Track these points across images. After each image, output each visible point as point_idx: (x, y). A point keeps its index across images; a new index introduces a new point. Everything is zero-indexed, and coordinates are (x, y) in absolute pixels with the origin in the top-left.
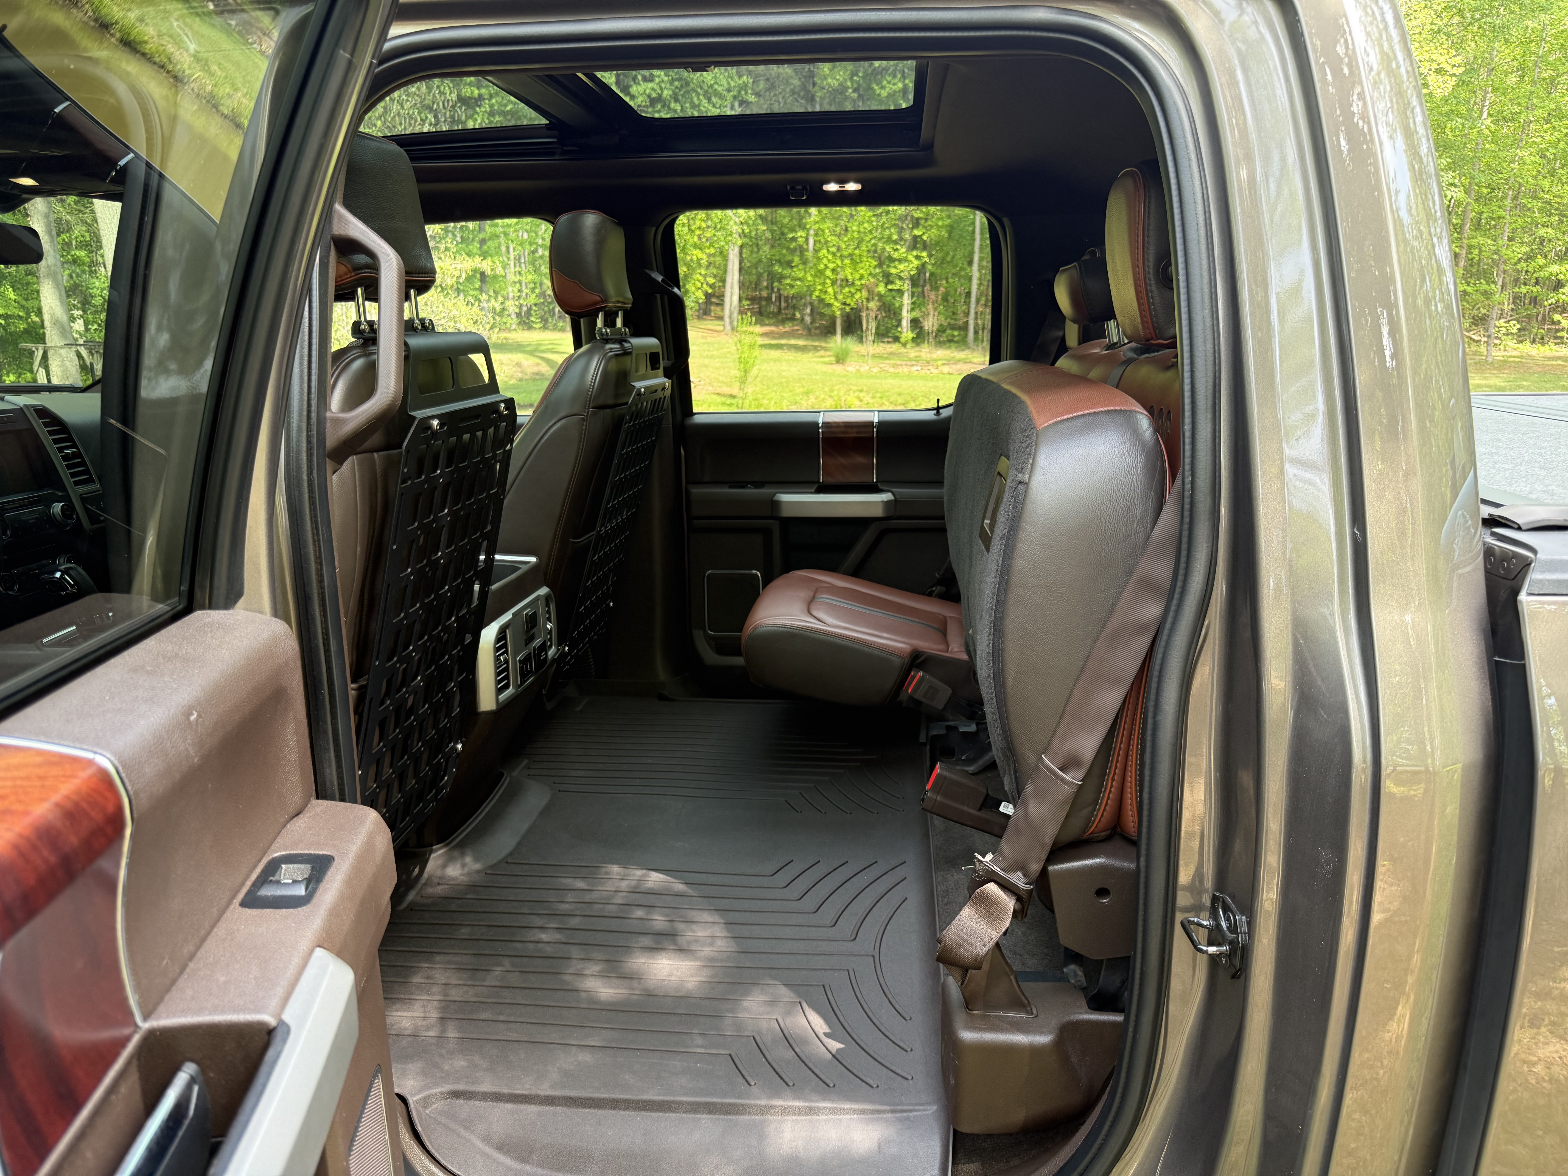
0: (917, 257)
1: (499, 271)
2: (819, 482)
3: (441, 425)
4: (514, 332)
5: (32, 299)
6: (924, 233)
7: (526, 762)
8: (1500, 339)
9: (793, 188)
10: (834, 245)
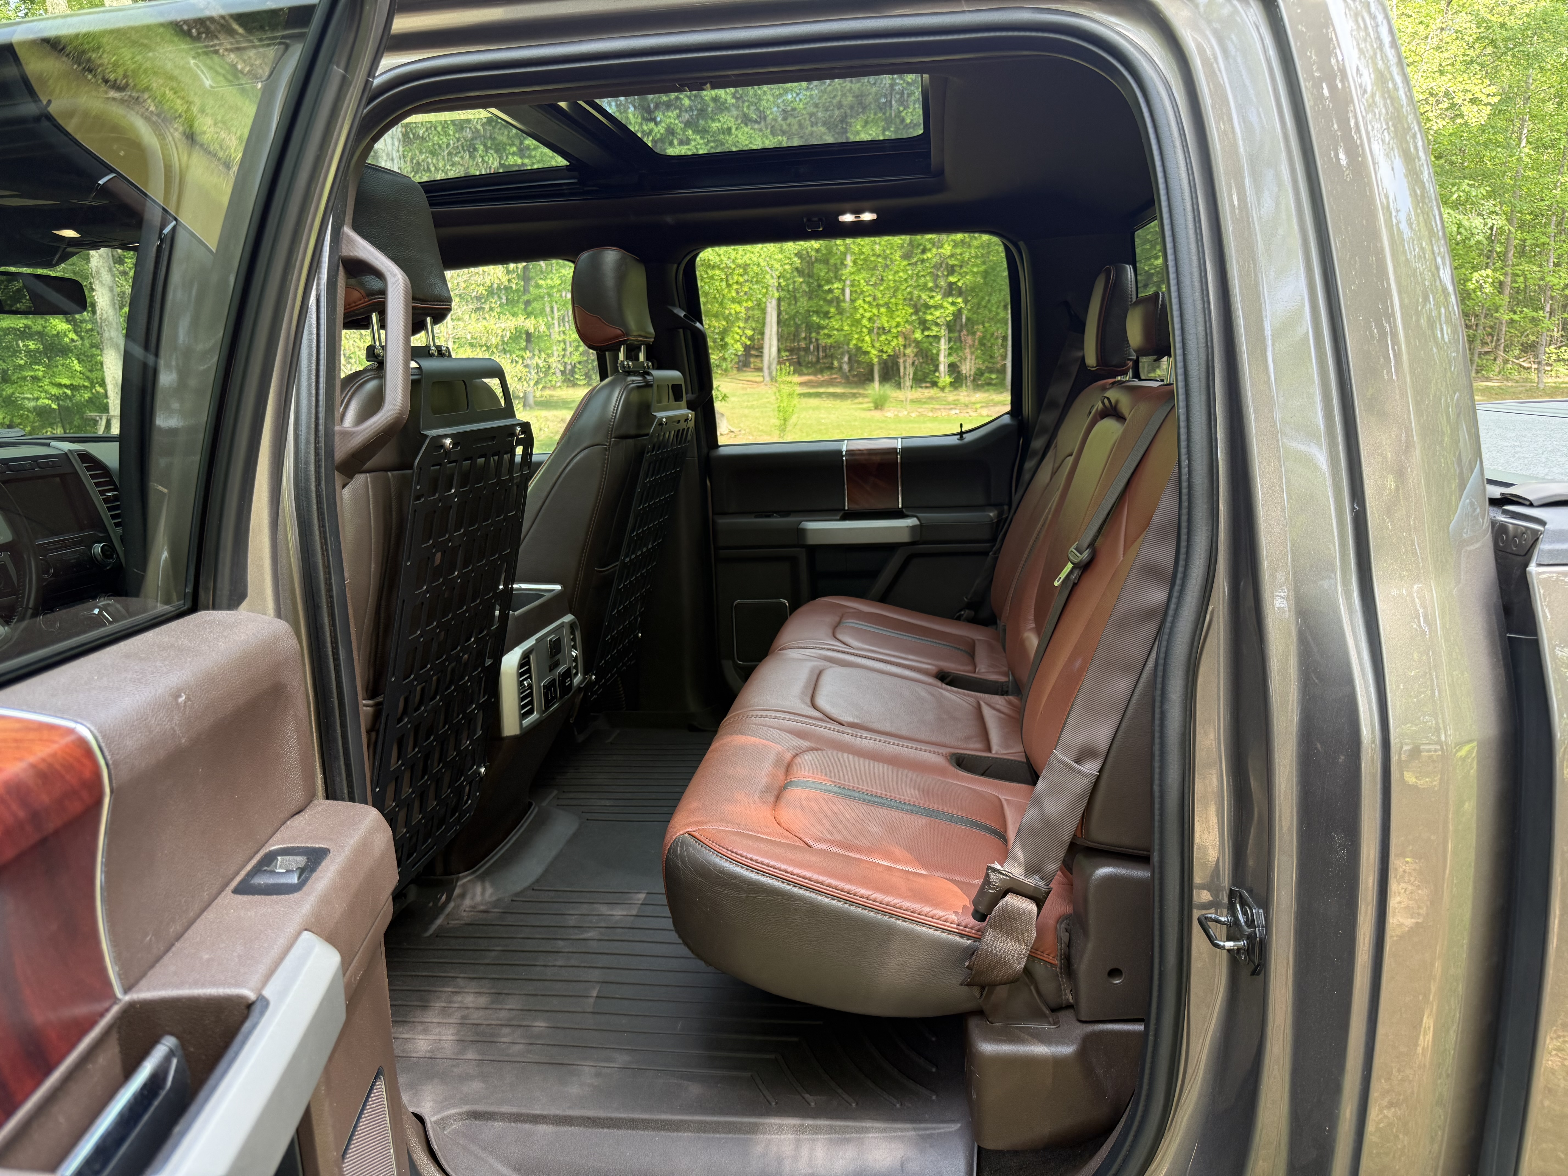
0: (953, 304)
1: (543, 328)
2: (844, 509)
3: (455, 444)
4: (559, 389)
5: (97, 370)
6: (959, 280)
7: (555, 792)
8: (1551, 365)
9: (809, 220)
10: (870, 295)
